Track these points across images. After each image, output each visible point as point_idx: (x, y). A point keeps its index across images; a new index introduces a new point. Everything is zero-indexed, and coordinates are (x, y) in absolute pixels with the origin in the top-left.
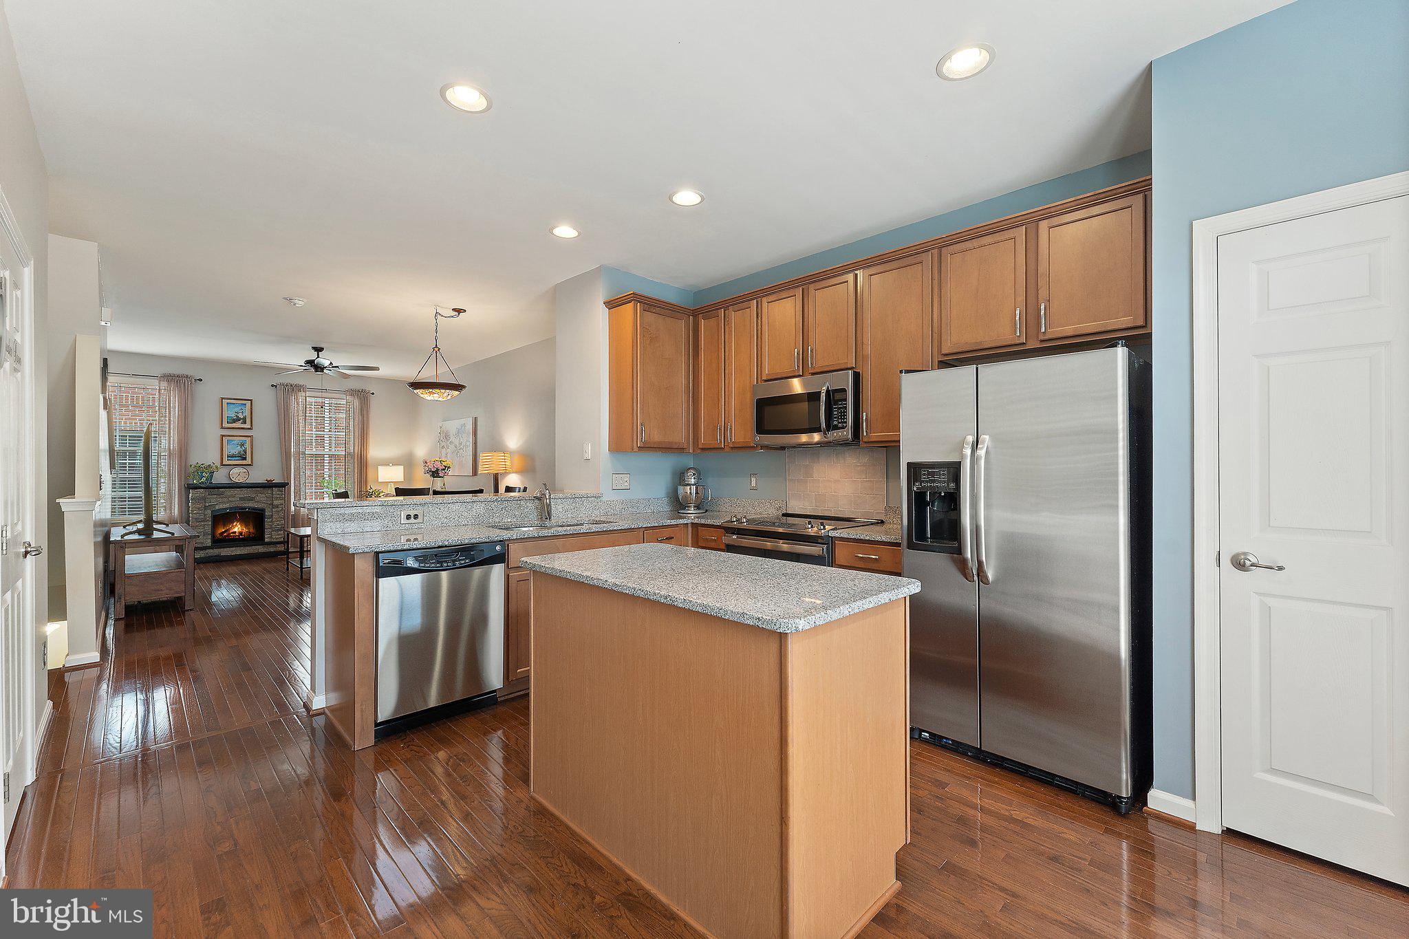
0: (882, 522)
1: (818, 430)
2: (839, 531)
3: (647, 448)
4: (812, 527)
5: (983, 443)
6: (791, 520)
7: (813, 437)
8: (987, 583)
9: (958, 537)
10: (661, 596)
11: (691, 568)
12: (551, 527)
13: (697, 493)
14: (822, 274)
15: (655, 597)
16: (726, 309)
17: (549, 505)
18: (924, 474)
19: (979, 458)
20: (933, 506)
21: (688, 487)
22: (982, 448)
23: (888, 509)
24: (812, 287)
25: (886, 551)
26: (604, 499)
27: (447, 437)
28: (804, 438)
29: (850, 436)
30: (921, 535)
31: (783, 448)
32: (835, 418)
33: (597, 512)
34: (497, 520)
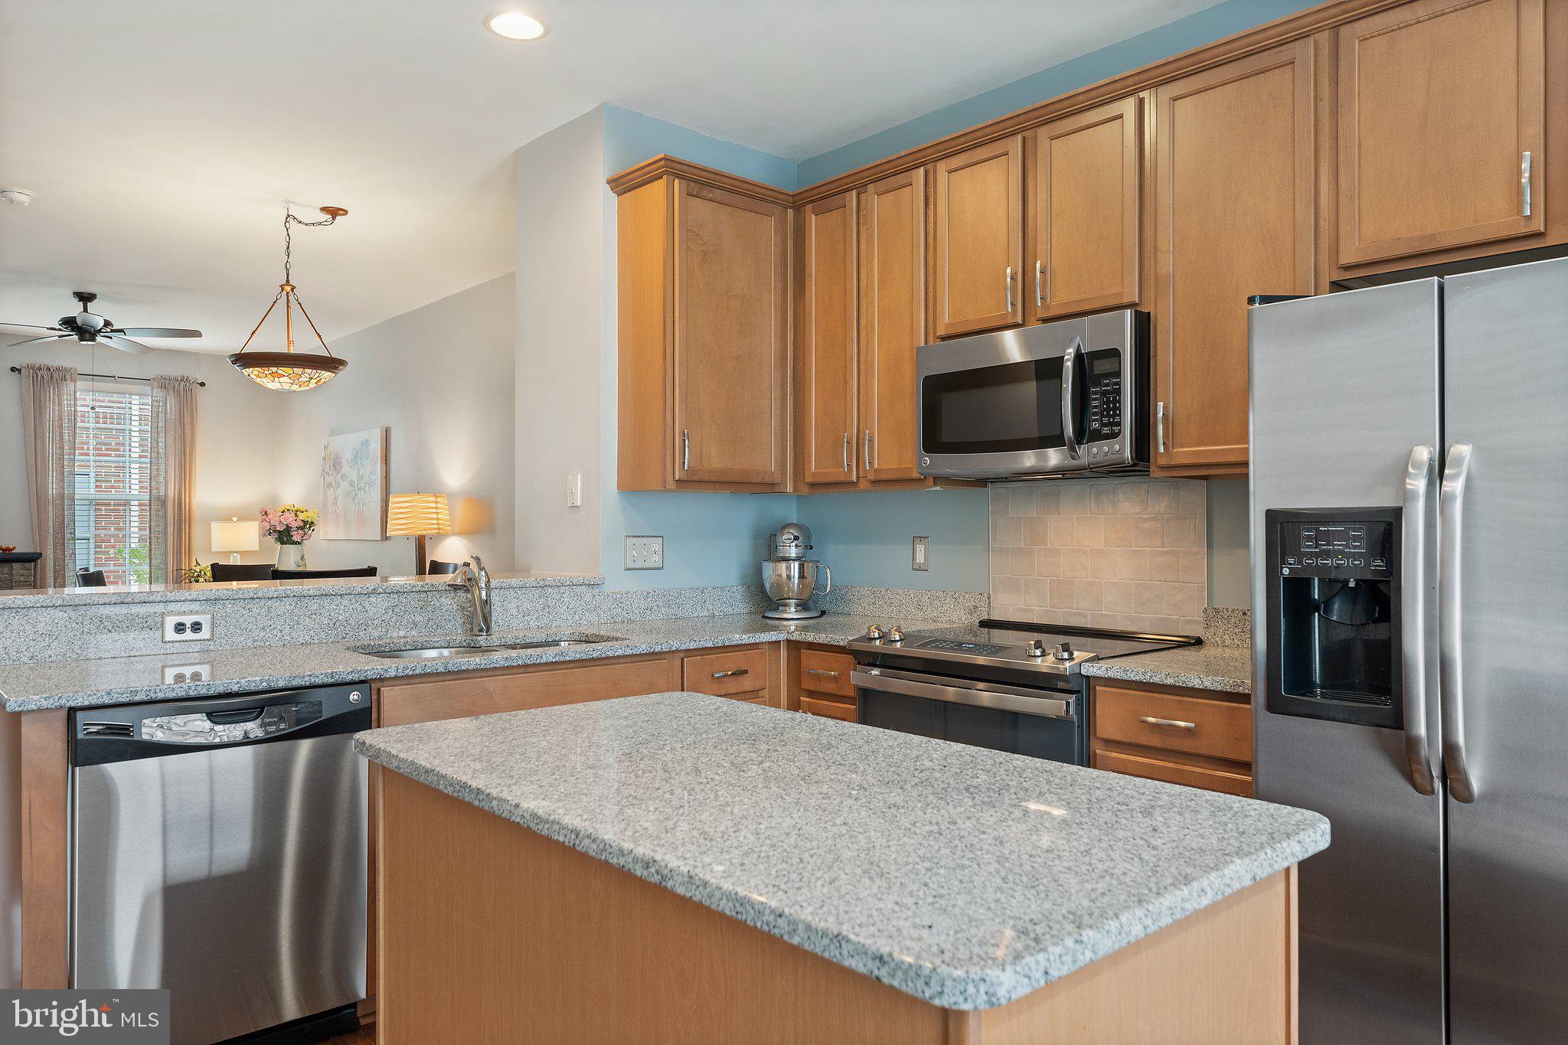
0: (1199, 642)
1: (1056, 441)
2: (1104, 664)
3: (693, 482)
4: (1044, 654)
5: (1459, 462)
6: (999, 637)
7: (1045, 458)
8: (1467, 797)
9: (1394, 687)
10: (636, 860)
11: (739, 767)
12: (489, 650)
13: (802, 576)
14: (1066, 103)
15: (622, 861)
16: (861, 188)
17: (486, 603)
18: (1309, 538)
19: (1447, 500)
20: (1328, 610)
21: (784, 565)
22: (1455, 477)
23: (1213, 614)
24: (1043, 132)
25: (1214, 711)
26: (608, 588)
27: (336, 465)
28: (1028, 459)
29: (1128, 454)
30: (1300, 680)
31: (982, 482)
32: (1095, 414)
33: (593, 617)
34: (375, 634)
